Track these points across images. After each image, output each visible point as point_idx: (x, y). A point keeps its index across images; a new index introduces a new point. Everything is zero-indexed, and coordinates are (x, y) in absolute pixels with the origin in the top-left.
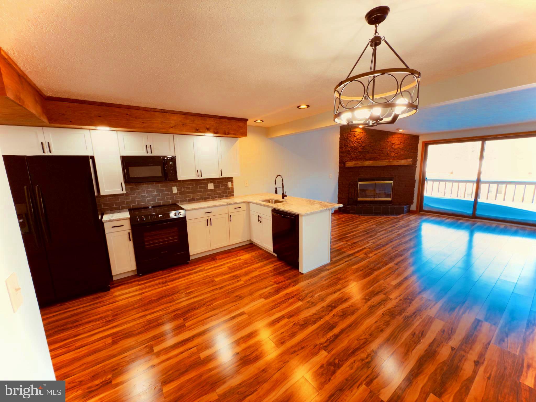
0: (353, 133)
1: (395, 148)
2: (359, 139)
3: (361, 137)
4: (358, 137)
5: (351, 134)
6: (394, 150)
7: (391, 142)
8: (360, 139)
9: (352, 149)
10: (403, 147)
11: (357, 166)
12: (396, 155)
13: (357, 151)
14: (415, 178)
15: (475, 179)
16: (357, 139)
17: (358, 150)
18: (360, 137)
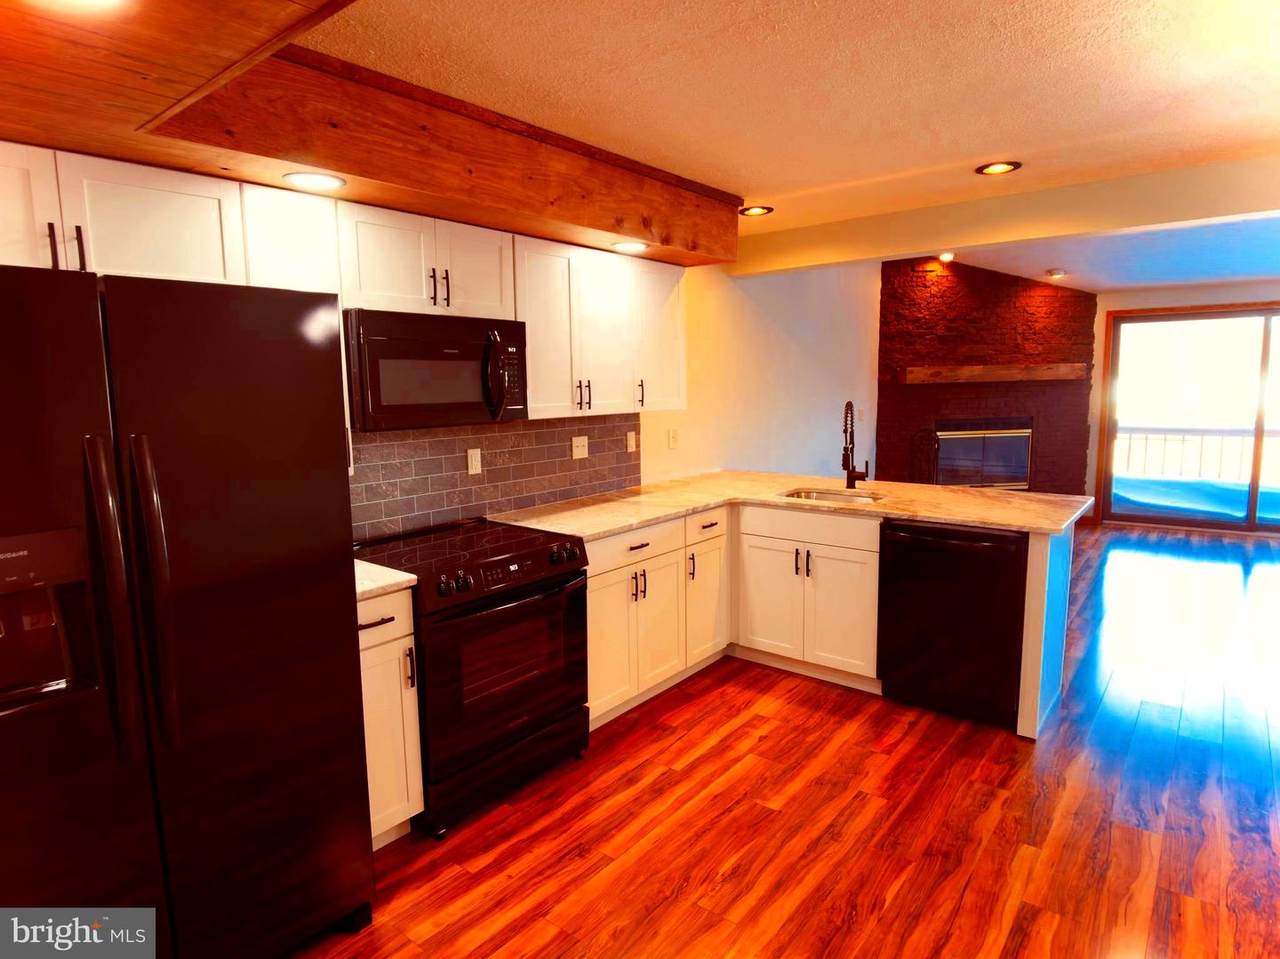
0: (920, 277)
1: (1038, 326)
2: (939, 295)
3: (944, 291)
4: (934, 290)
6: (1036, 334)
7: (1028, 309)
8: (941, 297)
9: (918, 328)
10: (1057, 326)
11: (938, 381)
12: (1040, 348)
13: (932, 334)
14: (1089, 419)
16: (933, 296)
17: (934, 331)
18: (939, 291)
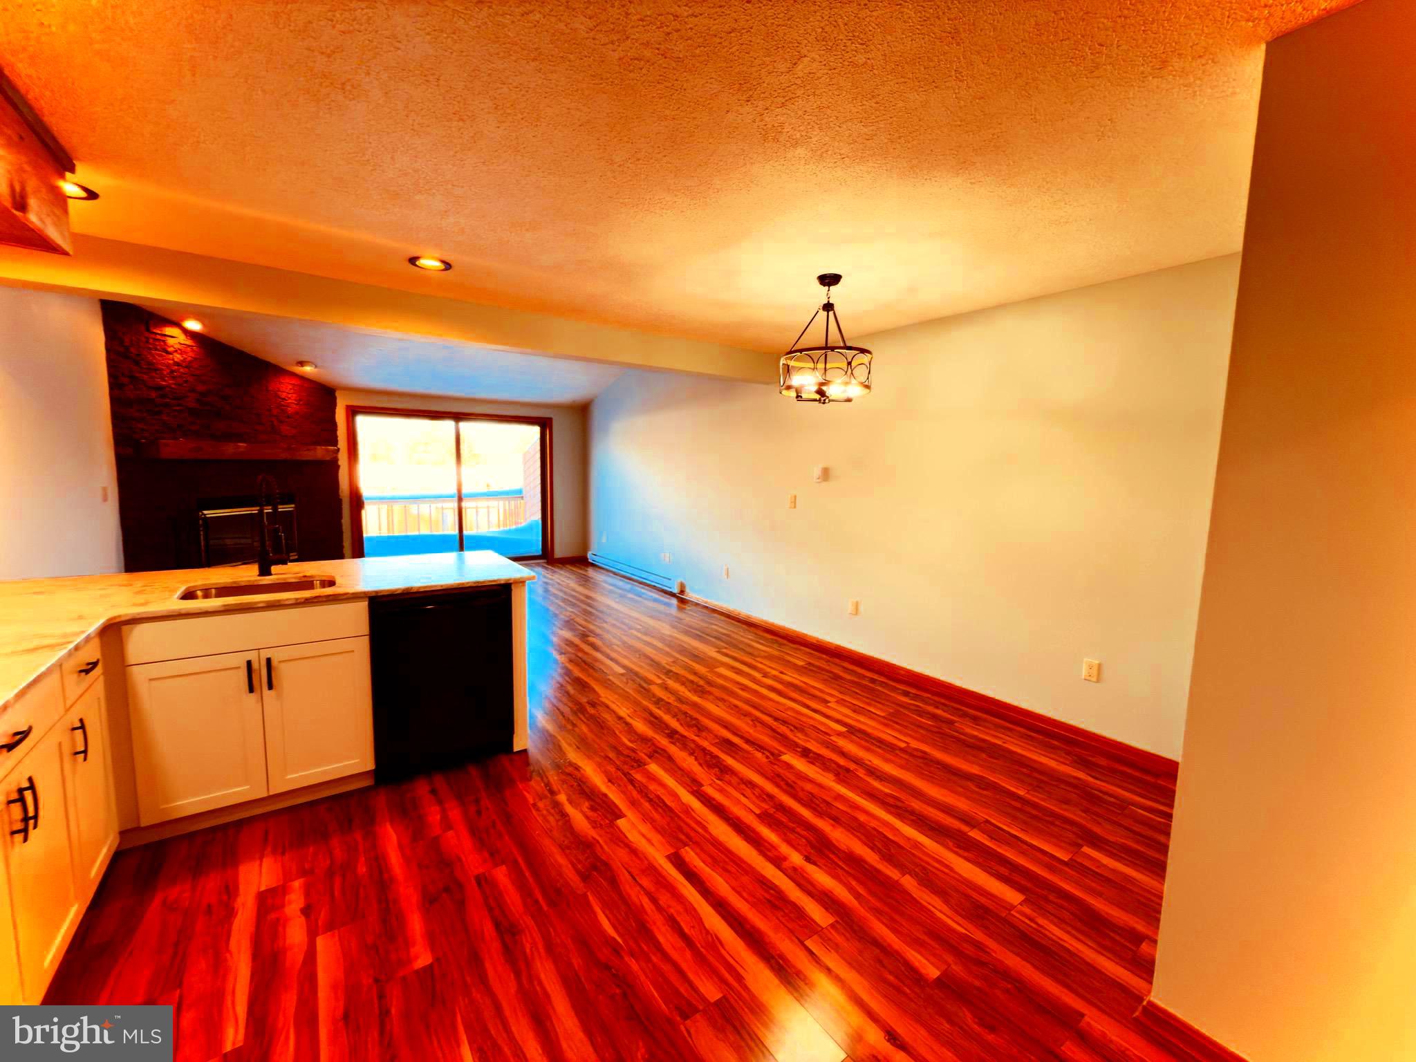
0: (159, 340)
1: (289, 411)
2: (184, 364)
3: (190, 362)
4: (178, 357)
5: (151, 341)
6: (288, 417)
7: (279, 393)
8: (186, 367)
9: (162, 397)
11: (201, 456)
12: (294, 431)
13: (181, 405)
14: (341, 494)
15: (454, 491)
16: (176, 364)
17: (184, 403)
18: (184, 360)
